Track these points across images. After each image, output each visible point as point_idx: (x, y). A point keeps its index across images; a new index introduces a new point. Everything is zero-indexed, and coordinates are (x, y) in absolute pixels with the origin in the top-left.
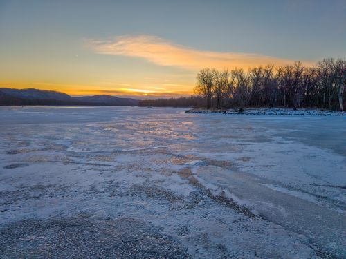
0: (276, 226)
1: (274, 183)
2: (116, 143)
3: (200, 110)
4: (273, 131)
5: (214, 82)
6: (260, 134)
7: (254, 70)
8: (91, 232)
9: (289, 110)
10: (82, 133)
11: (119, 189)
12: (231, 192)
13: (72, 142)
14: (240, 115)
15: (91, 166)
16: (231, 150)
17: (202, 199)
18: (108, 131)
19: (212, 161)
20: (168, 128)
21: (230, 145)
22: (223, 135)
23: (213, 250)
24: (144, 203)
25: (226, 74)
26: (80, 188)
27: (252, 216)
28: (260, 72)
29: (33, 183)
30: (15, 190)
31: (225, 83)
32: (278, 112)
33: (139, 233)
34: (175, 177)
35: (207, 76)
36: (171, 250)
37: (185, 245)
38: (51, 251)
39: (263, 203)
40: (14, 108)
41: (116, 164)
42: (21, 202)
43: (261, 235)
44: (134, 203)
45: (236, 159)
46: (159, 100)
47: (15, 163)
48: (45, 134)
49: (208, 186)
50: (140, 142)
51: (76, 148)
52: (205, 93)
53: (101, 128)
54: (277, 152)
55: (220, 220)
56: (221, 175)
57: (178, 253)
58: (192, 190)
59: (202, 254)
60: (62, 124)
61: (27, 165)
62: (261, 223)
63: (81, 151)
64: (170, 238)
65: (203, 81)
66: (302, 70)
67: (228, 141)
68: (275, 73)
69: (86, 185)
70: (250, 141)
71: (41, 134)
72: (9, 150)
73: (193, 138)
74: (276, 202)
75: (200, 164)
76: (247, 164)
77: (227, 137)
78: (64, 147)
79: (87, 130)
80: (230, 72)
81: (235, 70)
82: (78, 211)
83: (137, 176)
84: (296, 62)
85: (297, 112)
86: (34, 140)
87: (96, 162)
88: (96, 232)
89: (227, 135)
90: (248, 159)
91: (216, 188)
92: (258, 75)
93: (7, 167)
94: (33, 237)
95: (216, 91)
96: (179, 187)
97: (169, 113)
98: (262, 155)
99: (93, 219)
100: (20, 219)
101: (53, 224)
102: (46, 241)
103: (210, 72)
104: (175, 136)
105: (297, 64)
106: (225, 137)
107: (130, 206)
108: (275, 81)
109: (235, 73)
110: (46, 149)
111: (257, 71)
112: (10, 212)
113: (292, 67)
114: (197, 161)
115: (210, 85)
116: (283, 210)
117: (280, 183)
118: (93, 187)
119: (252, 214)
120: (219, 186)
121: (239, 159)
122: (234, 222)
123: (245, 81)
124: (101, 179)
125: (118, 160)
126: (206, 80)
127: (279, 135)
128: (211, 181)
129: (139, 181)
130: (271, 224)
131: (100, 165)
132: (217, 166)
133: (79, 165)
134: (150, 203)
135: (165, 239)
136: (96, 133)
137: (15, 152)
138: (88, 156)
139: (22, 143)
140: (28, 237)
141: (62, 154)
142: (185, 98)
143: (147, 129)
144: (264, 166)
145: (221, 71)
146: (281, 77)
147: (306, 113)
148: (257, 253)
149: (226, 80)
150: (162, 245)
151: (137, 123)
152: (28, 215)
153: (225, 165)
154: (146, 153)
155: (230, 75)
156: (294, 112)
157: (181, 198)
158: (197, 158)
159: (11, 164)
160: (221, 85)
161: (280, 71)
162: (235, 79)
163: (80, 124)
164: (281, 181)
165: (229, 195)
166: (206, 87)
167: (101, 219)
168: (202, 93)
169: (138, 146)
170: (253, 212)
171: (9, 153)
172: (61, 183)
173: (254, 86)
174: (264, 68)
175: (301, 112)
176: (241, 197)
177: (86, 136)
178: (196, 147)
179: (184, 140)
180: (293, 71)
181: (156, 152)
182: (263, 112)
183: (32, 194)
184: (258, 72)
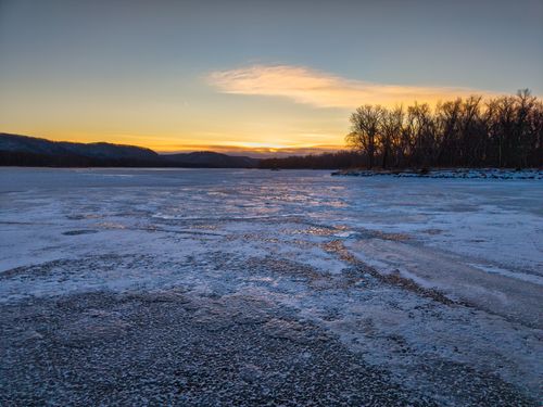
0: (490, 316)
1: (486, 262)
2: (224, 209)
3: (356, 171)
4: (481, 198)
5: (379, 127)
6: (458, 201)
7: (446, 106)
8: (187, 310)
9: (507, 171)
10: (174, 198)
11: (229, 262)
12: (411, 272)
13: (159, 208)
14: (422, 179)
15: (187, 235)
16: (408, 221)
17: (362, 277)
18: (214, 197)
19: (378, 233)
20: (305, 194)
21: (408, 214)
22: (394, 202)
23: (383, 340)
24: (268, 279)
25: (399, 114)
26: (171, 259)
27: (446, 302)
28: (457, 107)
29: (103, 252)
30: (76, 258)
31: (397, 128)
32: (488, 175)
33: (261, 314)
34: (318, 251)
35: (368, 117)
36: (313, 338)
37: (335, 332)
38: (129, 329)
39: (468, 286)
40: (78, 170)
41: (226, 233)
42: (85, 273)
43: (465, 327)
44: (253, 278)
45: (417, 231)
46: (290, 157)
47: (77, 230)
48: (121, 198)
49: (371, 263)
50: (262, 209)
51: (164, 214)
52: (364, 144)
53: (202, 193)
54: (488, 225)
55: (394, 305)
56: (393, 250)
57: (324, 341)
58: (345, 267)
59: (362, 345)
60: (145, 188)
61: (95, 232)
62: (464, 311)
63: (173, 217)
64: (311, 323)
65: (362, 126)
66: (531, 105)
67: (404, 210)
68: (483, 110)
69: (181, 256)
70: (441, 210)
71: (115, 198)
72: (69, 215)
73: (345, 205)
74: (488, 286)
75: (357, 236)
76: (435, 237)
77: (401, 205)
78: (148, 213)
79: (181, 195)
80: (405, 111)
81: (414, 106)
82: (168, 285)
83: (256, 248)
84: (519, 91)
85: (522, 174)
86: (105, 206)
87: (195, 230)
88: (195, 310)
89: (402, 202)
90: (439, 231)
91: (386, 265)
92: (454, 113)
93: (67, 234)
94: (102, 312)
95: (383, 141)
96: (324, 262)
97: (305, 175)
98: (463, 227)
99: (191, 295)
100: (84, 291)
101: (131, 298)
102: (121, 318)
103: (373, 110)
104: (316, 203)
105: (523, 95)
106: (397, 205)
107: (247, 282)
108: (483, 123)
109: (414, 112)
110: (121, 215)
111: (452, 107)
112: (70, 282)
113: (513, 100)
114: (352, 232)
115: (373, 131)
116: (502, 296)
117: (495, 263)
118: (190, 258)
119: (447, 299)
120: (390, 264)
121: (424, 232)
122: (416, 308)
123: (432, 124)
124: (203, 250)
125: (228, 228)
126: (366, 123)
127: (492, 204)
128: (375, 257)
129: (261, 254)
130: (482, 314)
131: (200, 234)
132: (385, 239)
133: (170, 234)
134: (278, 280)
135: (302, 323)
136: (195, 197)
137: (79, 218)
138: (184, 223)
139: (89, 208)
140: (96, 312)
141: (144, 221)
142: (331, 155)
143: (273, 195)
144: (467, 241)
145: (391, 108)
146: (494, 117)
147: (537, 176)
148: (459, 348)
149: (400, 124)
150: (299, 330)
151: (256, 187)
152: (96, 287)
153: (398, 238)
154: (270, 221)
155: (407, 115)
156: (517, 174)
157: (327, 275)
158: (353, 229)
159: (73, 230)
160: (392, 131)
161: (493, 106)
162: (415, 121)
163: (171, 188)
164: (497, 260)
165: (406, 275)
166: (366, 135)
167: (202, 296)
168: (360, 144)
169: (258, 214)
170: (449, 297)
171: (70, 218)
172: (143, 253)
173: (446, 134)
174: (464, 102)
175: (530, 174)
176: (427, 277)
177: (180, 201)
178: (349, 216)
179: (331, 208)
180: (514, 106)
181: (286, 221)
182: (461, 174)
183: (102, 263)
184: (453, 109)
